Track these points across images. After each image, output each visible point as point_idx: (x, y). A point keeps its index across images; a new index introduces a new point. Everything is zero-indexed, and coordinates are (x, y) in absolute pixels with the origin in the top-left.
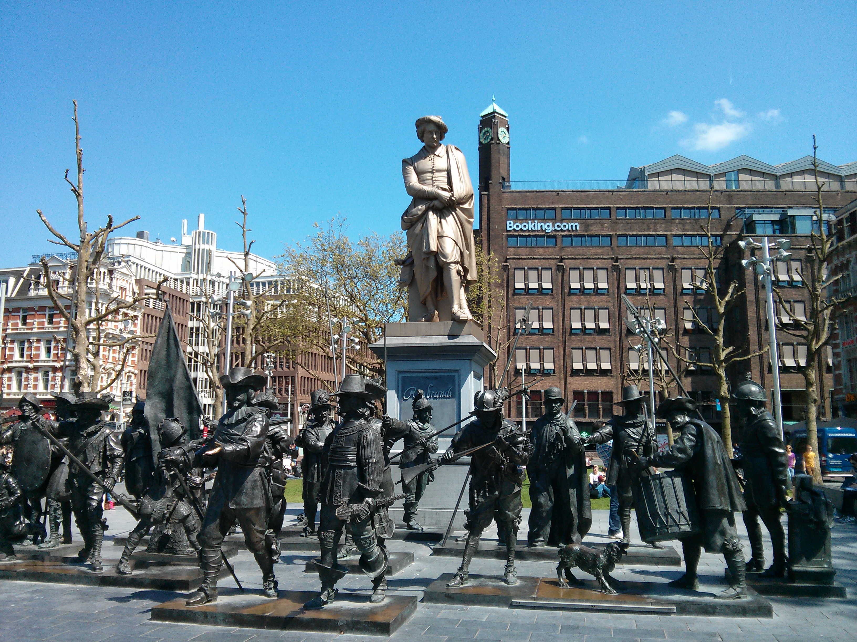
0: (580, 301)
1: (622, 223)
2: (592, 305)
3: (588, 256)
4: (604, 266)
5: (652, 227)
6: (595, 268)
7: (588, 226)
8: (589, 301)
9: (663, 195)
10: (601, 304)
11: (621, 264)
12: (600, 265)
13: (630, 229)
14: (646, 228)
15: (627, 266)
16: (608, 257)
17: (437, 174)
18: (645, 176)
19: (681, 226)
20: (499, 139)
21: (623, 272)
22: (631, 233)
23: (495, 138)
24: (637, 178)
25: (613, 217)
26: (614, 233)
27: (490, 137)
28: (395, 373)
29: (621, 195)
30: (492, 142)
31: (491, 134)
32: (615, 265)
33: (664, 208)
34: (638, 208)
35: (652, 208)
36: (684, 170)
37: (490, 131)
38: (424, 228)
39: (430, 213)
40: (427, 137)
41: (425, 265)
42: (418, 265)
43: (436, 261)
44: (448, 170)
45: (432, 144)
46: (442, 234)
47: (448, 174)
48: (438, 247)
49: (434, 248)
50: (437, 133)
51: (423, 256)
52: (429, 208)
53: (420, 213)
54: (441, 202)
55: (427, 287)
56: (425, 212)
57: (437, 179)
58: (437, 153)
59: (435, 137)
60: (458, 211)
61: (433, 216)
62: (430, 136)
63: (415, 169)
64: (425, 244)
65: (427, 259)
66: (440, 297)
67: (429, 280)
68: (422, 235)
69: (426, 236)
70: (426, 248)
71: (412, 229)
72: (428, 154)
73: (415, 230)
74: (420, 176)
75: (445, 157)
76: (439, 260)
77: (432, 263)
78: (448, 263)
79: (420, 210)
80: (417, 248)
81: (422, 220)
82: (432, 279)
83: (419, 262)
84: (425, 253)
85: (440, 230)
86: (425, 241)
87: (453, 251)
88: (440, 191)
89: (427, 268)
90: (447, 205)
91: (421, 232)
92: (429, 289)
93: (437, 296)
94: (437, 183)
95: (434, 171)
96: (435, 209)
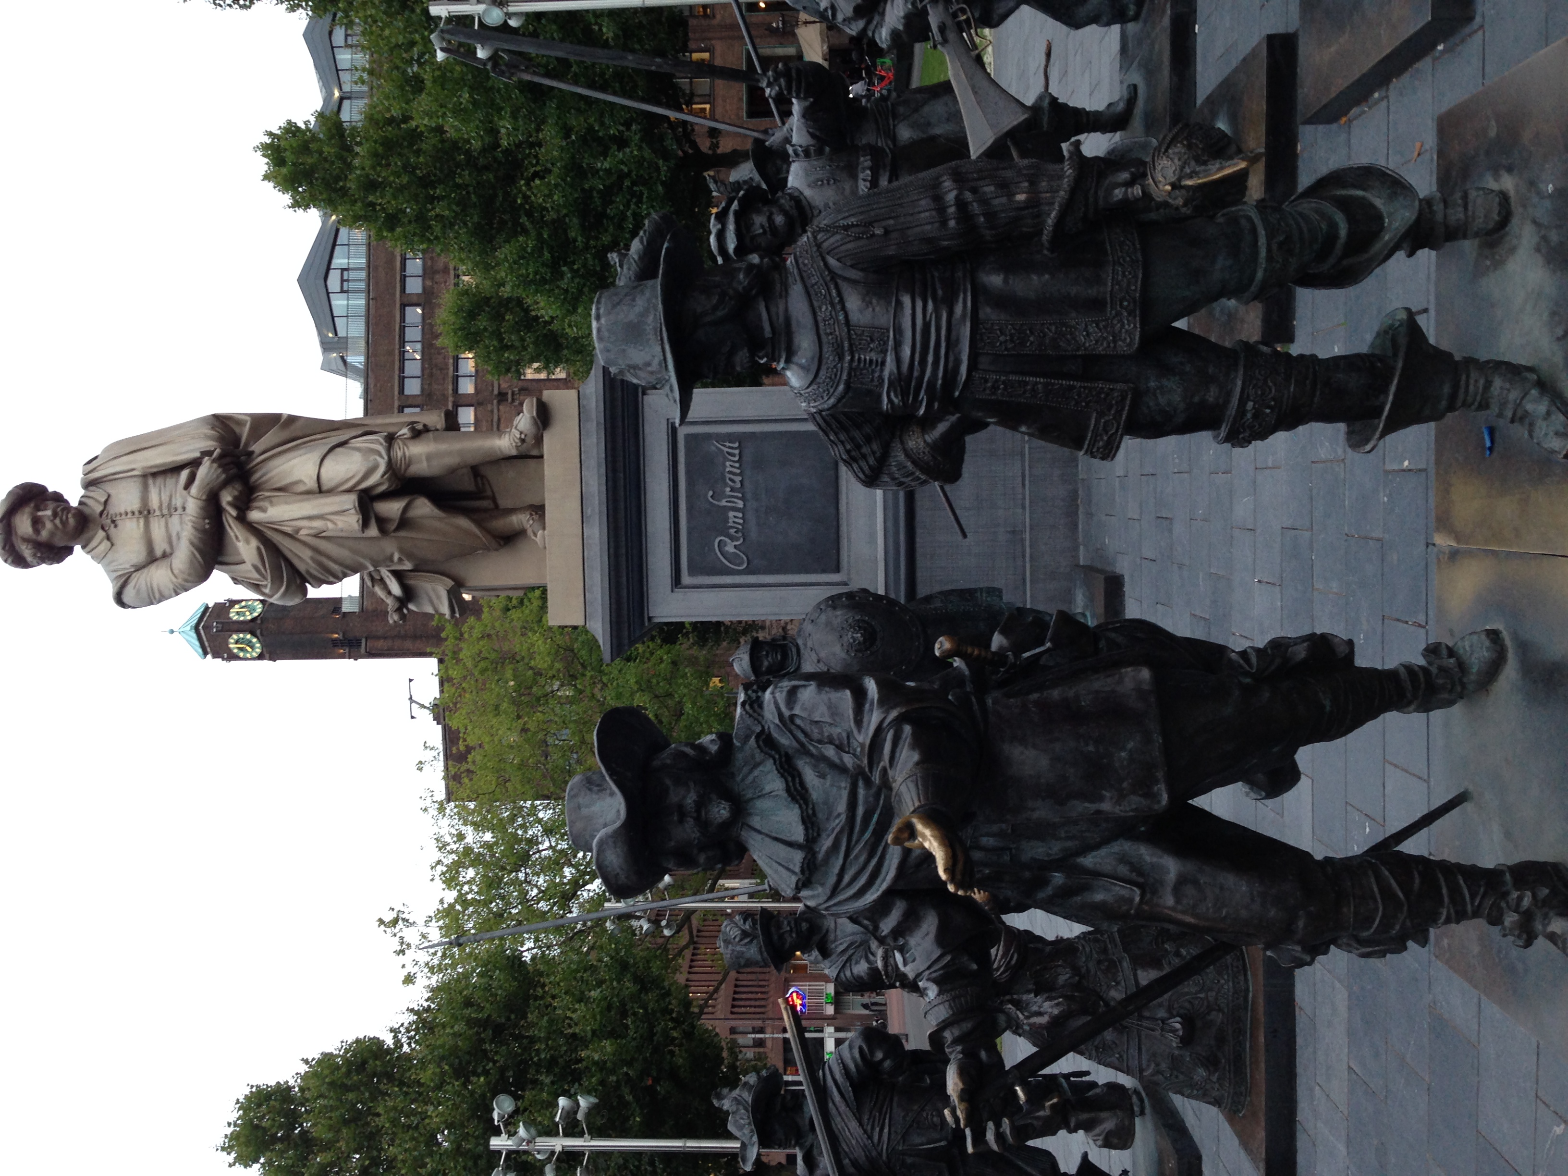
1: (430, 384)
9: (376, 309)
13: (442, 369)
17: (154, 501)
18: (338, 342)
19: (438, 277)
20: (254, 620)
21: (525, 384)
22: (451, 369)
23: (251, 626)
24: (342, 358)
25: (419, 401)
26: (451, 399)
27: (249, 636)
28: (679, 593)
29: (375, 385)
30: (258, 632)
31: (241, 636)
32: (513, 400)
33: (403, 306)
34: (403, 353)
35: (402, 329)
36: (328, 269)
37: (235, 637)
38: (298, 530)
39: (255, 515)
40: (52, 534)
41: (398, 529)
42: (401, 550)
43: (386, 496)
44: (144, 476)
45: (72, 521)
46: (311, 484)
47: (154, 475)
48: (349, 491)
49: (350, 501)
50: (38, 508)
51: (373, 531)
52: (242, 519)
53: (254, 543)
54: (225, 484)
55: (458, 527)
56: (254, 529)
57: (165, 505)
58: (99, 508)
59: (49, 513)
60: (256, 448)
61: (264, 510)
62: (49, 525)
63: (139, 568)
64: (340, 525)
65: (382, 523)
66: (486, 504)
67: (440, 519)
68: (316, 536)
69: (318, 524)
70: (351, 521)
71: (302, 568)
72: (101, 534)
73: (303, 559)
74: (158, 552)
75: (110, 488)
76: (383, 488)
77: (392, 508)
78: (390, 464)
79: (247, 542)
80: (351, 550)
81: (277, 538)
82: (436, 512)
83: (390, 547)
84: (365, 524)
85: (301, 488)
86: (330, 525)
87: (358, 449)
88: (194, 489)
89: (404, 523)
90: (234, 471)
91: (309, 540)
92: (464, 522)
93: (485, 510)
94: (178, 502)
95: (145, 512)
96: (244, 504)
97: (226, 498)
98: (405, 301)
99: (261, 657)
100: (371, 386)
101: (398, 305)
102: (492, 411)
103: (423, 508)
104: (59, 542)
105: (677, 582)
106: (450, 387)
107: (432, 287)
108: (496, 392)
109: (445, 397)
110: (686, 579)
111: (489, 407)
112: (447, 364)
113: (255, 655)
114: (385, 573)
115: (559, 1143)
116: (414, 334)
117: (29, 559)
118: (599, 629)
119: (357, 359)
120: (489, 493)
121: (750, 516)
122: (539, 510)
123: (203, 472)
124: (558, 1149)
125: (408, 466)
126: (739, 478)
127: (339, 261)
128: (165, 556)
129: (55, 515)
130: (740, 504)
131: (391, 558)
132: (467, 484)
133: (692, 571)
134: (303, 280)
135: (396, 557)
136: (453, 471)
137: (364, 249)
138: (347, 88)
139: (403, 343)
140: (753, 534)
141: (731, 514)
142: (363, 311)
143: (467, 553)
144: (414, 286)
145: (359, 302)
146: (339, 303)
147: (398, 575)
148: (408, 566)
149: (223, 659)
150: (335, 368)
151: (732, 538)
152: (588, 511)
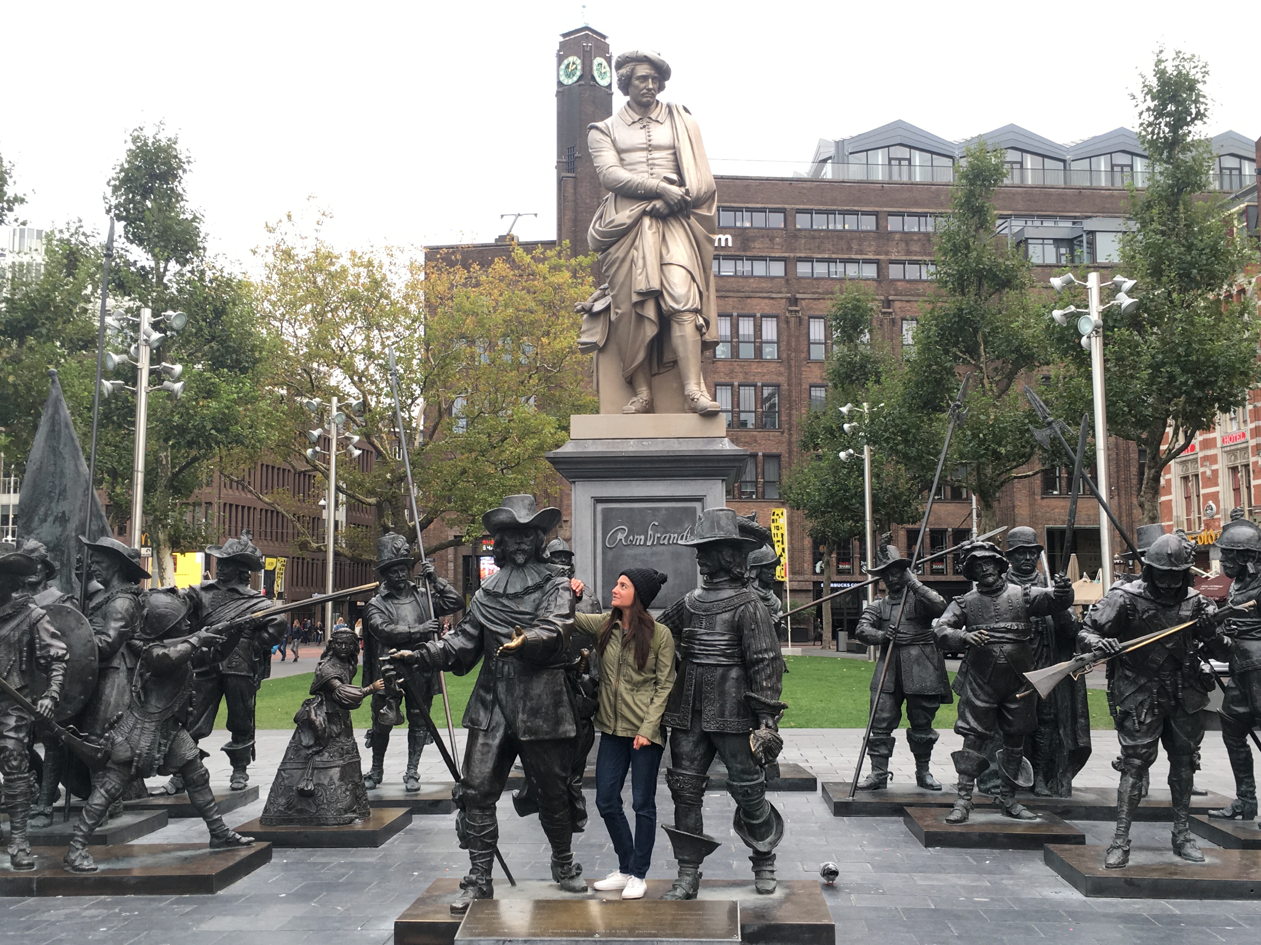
0: (732, 371)
1: (805, 237)
2: (751, 379)
3: (747, 294)
4: (774, 312)
5: (855, 246)
6: (758, 315)
7: (747, 240)
8: (746, 373)
9: (874, 190)
10: (767, 379)
11: (802, 309)
12: (767, 311)
13: (819, 248)
14: (845, 247)
15: (811, 313)
16: (780, 295)
17: (656, 154)
18: (844, 155)
19: (903, 245)
20: (593, 78)
21: (805, 323)
22: (819, 256)
23: (587, 76)
24: (830, 158)
25: (790, 227)
26: (792, 255)
27: (578, 73)
28: (590, 502)
29: (804, 188)
30: (582, 82)
31: (579, 67)
32: (791, 311)
33: (876, 214)
34: (833, 212)
35: (856, 213)
36: (911, 147)
37: (578, 62)
38: (636, 249)
39: (647, 221)
40: (637, 87)
41: (637, 313)
42: (623, 314)
43: (659, 307)
44: (674, 147)
45: (645, 100)
46: (667, 259)
47: (675, 154)
48: (662, 284)
49: (656, 285)
50: (654, 79)
51: (635, 298)
52: (644, 213)
53: (629, 221)
54: (667, 203)
55: (637, 353)
56: (638, 221)
57: (656, 162)
58: (653, 116)
59: (651, 86)
60: (693, 220)
61: (650, 227)
62: (643, 85)
63: (614, 142)
64: (639, 278)
65: (641, 304)
66: (655, 369)
67: (643, 341)
68: (632, 261)
69: (640, 263)
70: (641, 285)
71: (612, 250)
72: (637, 117)
73: (618, 252)
74: (624, 156)
75: (668, 123)
76: (663, 305)
77: (650, 311)
78: (679, 311)
79: (629, 217)
80: (623, 284)
81: (632, 235)
82: (648, 339)
83: (624, 308)
84: (639, 294)
85: (664, 252)
86: (639, 271)
87: (689, 290)
88: (664, 185)
89: (641, 318)
90: (676, 209)
91: (630, 256)
92: (641, 356)
93: (651, 368)
94: (656, 170)
95: (650, 148)
96: (654, 215)
97: (658, 204)
98: (880, 216)
99: (560, 84)
100: (804, 185)
101: (877, 209)
102: (780, 292)
103: (650, 331)
104: (631, 90)
105: (598, 500)
106: (803, 255)
107: (893, 240)
108: (798, 296)
109: (793, 250)
110: (600, 507)
111: (785, 290)
112: (823, 252)
113: (562, 79)
114: (608, 300)
115: (144, 365)
116: (850, 223)
117: (621, 71)
118: (568, 449)
119: (828, 172)
120: (662, 370)
121: (641, 550)
122: (649, 408)
123: (675, 190)
124: (139, 365)
125: (678, 322)
126: (666, 542)
127: (917, 158)
128: (622, 160)
129: (649, 90)
130: (649, 543)
131: (617, 307)
132: (667, 357)
133: (605, 512)
134: (899, 125)
135: (619, 311)
136: (675, 352)
137: (929, 180)
138: (1075, 166)
139: (844, 213)
140: (629, 552)
141: (643, 537)
142: (873, 178)
143: (622, 356)
144: (894, 224)
145: (879, 175)
146: (880, 157)
147: (607, 309)
148: (613, 317)
149: (559, 51)
150: (821, 150)
151: (626, 538)
152: (645, 443)
